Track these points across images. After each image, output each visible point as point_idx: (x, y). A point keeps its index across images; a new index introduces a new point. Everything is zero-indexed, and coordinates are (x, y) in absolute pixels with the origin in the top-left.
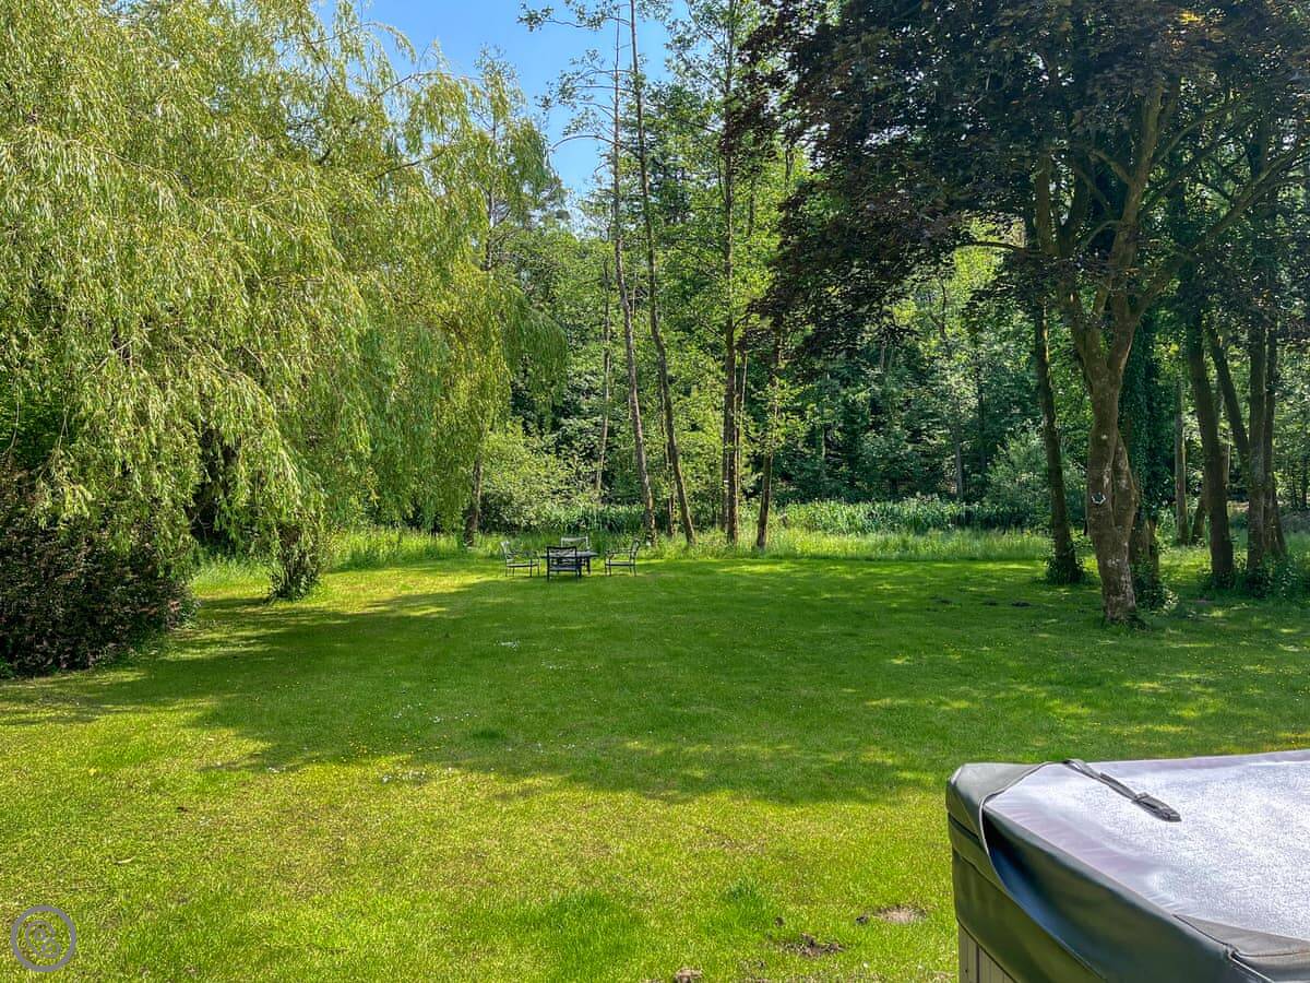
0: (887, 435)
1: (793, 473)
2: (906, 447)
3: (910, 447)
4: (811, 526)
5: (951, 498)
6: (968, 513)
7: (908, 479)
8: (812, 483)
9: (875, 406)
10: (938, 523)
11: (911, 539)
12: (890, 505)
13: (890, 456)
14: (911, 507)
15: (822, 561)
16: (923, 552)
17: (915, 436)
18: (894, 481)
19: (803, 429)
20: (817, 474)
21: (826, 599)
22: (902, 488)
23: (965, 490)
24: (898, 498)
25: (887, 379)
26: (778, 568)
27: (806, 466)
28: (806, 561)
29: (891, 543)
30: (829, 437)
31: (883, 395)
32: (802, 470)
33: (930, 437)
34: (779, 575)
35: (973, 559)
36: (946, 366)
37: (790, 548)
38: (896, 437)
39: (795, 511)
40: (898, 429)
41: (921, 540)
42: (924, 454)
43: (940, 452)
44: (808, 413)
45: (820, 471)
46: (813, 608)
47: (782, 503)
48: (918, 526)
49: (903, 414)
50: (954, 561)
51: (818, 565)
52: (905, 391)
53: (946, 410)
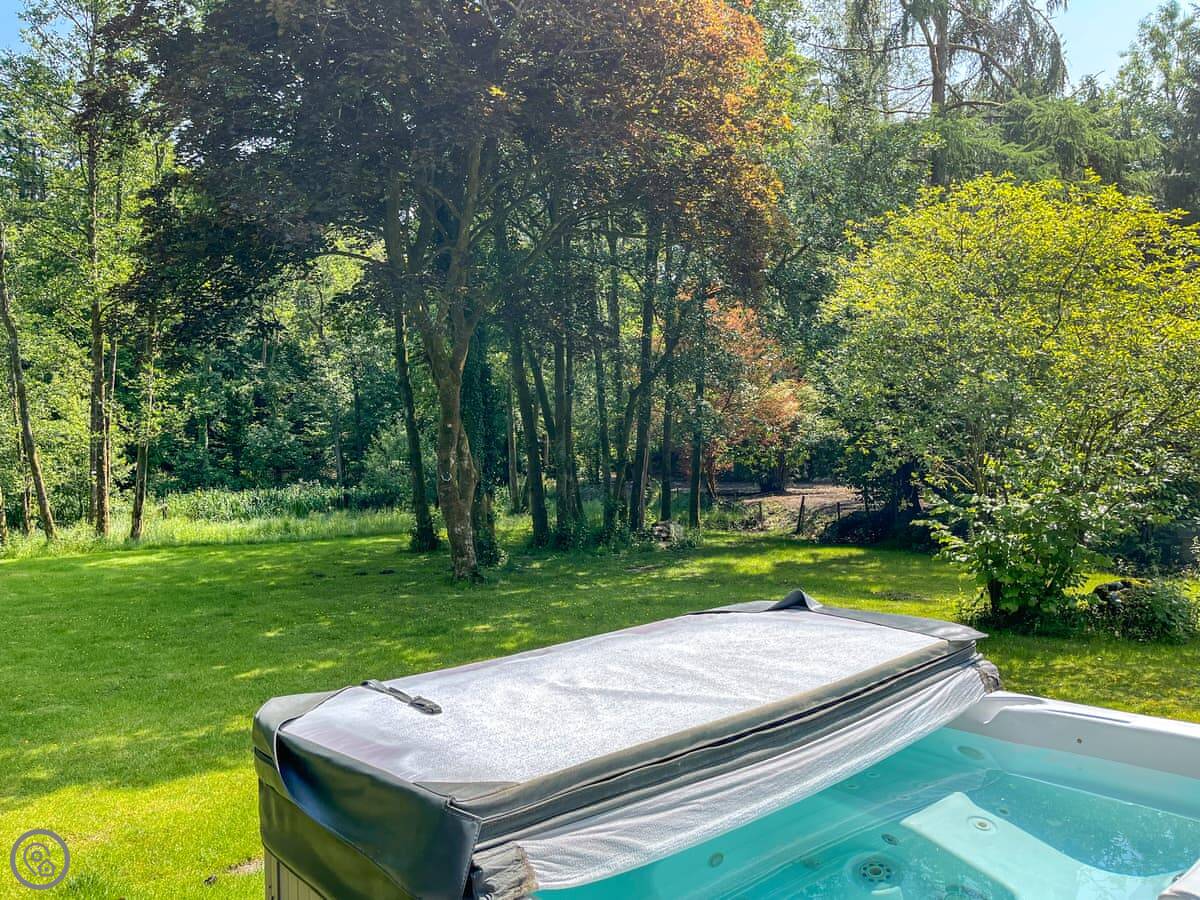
0: (270, 426)
1: (174, 463)
2: (289, 438)
3: (293, 438)
4: (194, 515)
5: (332, 483)
6: (347, 496)
7: (292, 467)
8: (195, 472)
9: (259, 400)
10: (319, 507)
11: (293, 522)
12: (273, 492)
13: (274, 446)
14: (294, 492)
15: (203, 548)
16: (303, 533)
17: (298, 428)
18: (279, 471)
19: (181, 419)
20: (201, 463)
21: (204, 583)
22: (286, 476)
23: (344, 475)
24: (280, 484)
25: (269, 374)
26: (154, 558)
27: (188, 456)
28: (185, 548)
29: (274, 526)
30: (213, 428)
31: (267, 388)
32: (183, 459)
33: (312, 428)
34: (156, 565)
35: (349, 537)
36: (325, 363)
37: (167, 536)
38: (280, 428)
39: (176, 502)
40: (281, 420)
41: (301, 523)
42: (307, 444)
43: (321, 442)
44: (187, 404)
45: (202, 462)
46: (190, 593)
47: (161, 494)
48: (300, 510)
49: (286, 407)
50: (332, 539)
51: (197, 551)
52: (288, 385)
53: (325, 404)
